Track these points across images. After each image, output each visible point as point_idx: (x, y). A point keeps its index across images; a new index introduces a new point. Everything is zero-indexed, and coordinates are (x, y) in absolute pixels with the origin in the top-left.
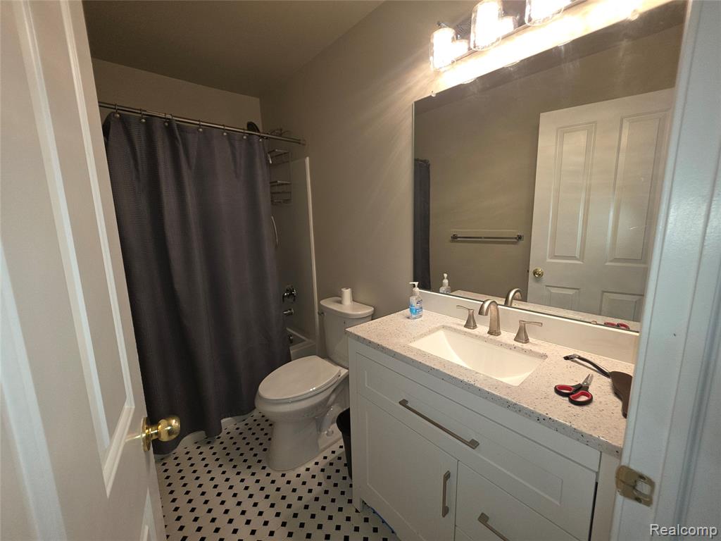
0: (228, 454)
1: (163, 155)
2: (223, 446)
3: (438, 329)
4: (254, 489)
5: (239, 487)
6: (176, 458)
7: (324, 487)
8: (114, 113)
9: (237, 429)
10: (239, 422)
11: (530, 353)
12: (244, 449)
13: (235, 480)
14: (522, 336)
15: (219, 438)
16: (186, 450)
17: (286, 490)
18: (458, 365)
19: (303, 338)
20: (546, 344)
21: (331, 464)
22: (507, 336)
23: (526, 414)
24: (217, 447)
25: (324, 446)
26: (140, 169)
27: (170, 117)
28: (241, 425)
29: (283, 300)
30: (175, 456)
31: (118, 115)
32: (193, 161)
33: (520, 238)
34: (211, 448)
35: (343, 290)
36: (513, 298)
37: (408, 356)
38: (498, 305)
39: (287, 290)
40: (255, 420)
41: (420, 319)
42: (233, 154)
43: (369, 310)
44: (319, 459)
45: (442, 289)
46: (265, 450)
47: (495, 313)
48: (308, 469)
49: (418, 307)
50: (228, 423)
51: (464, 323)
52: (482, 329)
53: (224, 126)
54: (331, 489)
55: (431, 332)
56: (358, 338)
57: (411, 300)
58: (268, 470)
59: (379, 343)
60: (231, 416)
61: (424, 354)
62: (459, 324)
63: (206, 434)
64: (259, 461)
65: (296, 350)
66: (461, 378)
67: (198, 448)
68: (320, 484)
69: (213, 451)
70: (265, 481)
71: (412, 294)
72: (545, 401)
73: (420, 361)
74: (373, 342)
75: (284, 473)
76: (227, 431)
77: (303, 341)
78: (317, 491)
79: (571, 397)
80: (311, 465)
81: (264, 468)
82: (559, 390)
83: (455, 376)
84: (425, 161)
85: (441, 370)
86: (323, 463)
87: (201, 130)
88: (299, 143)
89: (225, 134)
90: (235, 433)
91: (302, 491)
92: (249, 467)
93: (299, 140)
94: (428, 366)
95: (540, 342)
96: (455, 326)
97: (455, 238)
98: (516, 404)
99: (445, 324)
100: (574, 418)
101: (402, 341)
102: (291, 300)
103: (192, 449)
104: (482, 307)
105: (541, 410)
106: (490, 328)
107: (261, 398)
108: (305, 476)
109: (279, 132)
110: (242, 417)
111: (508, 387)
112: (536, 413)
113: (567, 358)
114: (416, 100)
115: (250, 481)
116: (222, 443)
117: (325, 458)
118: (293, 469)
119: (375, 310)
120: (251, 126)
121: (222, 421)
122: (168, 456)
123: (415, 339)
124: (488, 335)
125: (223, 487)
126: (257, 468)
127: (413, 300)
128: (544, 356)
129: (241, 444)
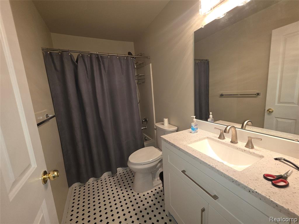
0: (119, 182)
1: (96, 68)
2: (117, 178)
3: (204, 138)
4: (127, 197)
5: (121, 196)
6: (101, 180)
7: (154, 202)
8: (80, 54)
9: (123, 172)
10: (124, 170)
11: (254, 154)
12: (125, 181)
13: (120, 193)
14: (250, 145)
15: (116, 175)
16: (105, 178)
17: (138, 200)
18: (210, 157)
19: (150, 138)
20: (264, 150)
21: (158, 193)
22: (241, 144)
23: (242, 187)
24: (116, 179)
25: (156, 185)
26: (88, 73)
27: (98, 53)
28: (125, 171)
29: (143, 123)
30: (101, 179)
31: (81, 55)
32: (107, 69)
33: (258, 94)
34: (113, 178)
35: (164, 119)
36: (247, 124)
37: (185, 150)
38: (236, 128)
39: (144, 119)
40: (130, 170)
41: (197, 133)
42: (121, 65)
43: (176, 128)
44: (153, 190)
45: (209, 120)
46: (132, 182)
47: (234, 132)
48: (148, 193)
49: (195, 128)
50: (120, 170)
51: (218, 136)
52: (228, 140)
53: (117, 54)
54: (157, 203)
55: (200, 140)
56: (165, 140)
57: (192, 124)
58: (132, 191)
59: (174, 143)
60: (121, 167)
61: (194, 150)
62: (215, 137)
63: (112, 173)
64: (130, 187)
65: (146, 144)
66: (209, 164)
67: (109, 178)
68: (152, 201)
69: (114, 180)
70: (131, 195)
71: (193, 122)
72: (255, 181)
73: (190, 153)
74: (171, 143)
75: (139, 193)
76: (119, 173)
77: (150, 140)
78: (151, 203)
79: (273, 182)
80: (149, 192)
81: (131, 190)
82: (266, 177)
83: (206, 162)
84: (206, 60)
85: (200, 158)
86: (154, 192)
87: (109, 57)
88: (147, 58)
89: (118, 57)
90: (122, 174)
91: (145, 202)
92: (126, 188)
93: (147, 57)
94: (193, 156)
95: (261, 149)
96: (213, 138)
97: (222, 95)
98: (237, 181)
99: (209, 136)
100: (272, 194)
101: (185, 143)
102: (146, 123)
103: (107, 177)
104: (226, 129)
105: (252, 187)
106: (232, 140)
107: (129, 162)
108: (147, 196)
109: (140, 54)
110: (125, 168)
111: (235, 171)
112: (248, 187)
113: (276, 159)
114: (195, 31)
115: (125, 194)
116: (117, 177)
117: (156, 190)
118: (142, 192)
119: (178, 129)
120: (130, 53)
121: (117, 169)
122: (99, 179)
123: (191, 142)
124: (231, 143)
125: (116, 194)
126: (128, 189)
127: (193, 124)
128: (262, 157)
129: (124, 179)
